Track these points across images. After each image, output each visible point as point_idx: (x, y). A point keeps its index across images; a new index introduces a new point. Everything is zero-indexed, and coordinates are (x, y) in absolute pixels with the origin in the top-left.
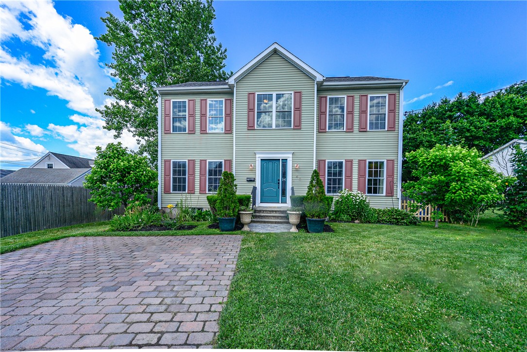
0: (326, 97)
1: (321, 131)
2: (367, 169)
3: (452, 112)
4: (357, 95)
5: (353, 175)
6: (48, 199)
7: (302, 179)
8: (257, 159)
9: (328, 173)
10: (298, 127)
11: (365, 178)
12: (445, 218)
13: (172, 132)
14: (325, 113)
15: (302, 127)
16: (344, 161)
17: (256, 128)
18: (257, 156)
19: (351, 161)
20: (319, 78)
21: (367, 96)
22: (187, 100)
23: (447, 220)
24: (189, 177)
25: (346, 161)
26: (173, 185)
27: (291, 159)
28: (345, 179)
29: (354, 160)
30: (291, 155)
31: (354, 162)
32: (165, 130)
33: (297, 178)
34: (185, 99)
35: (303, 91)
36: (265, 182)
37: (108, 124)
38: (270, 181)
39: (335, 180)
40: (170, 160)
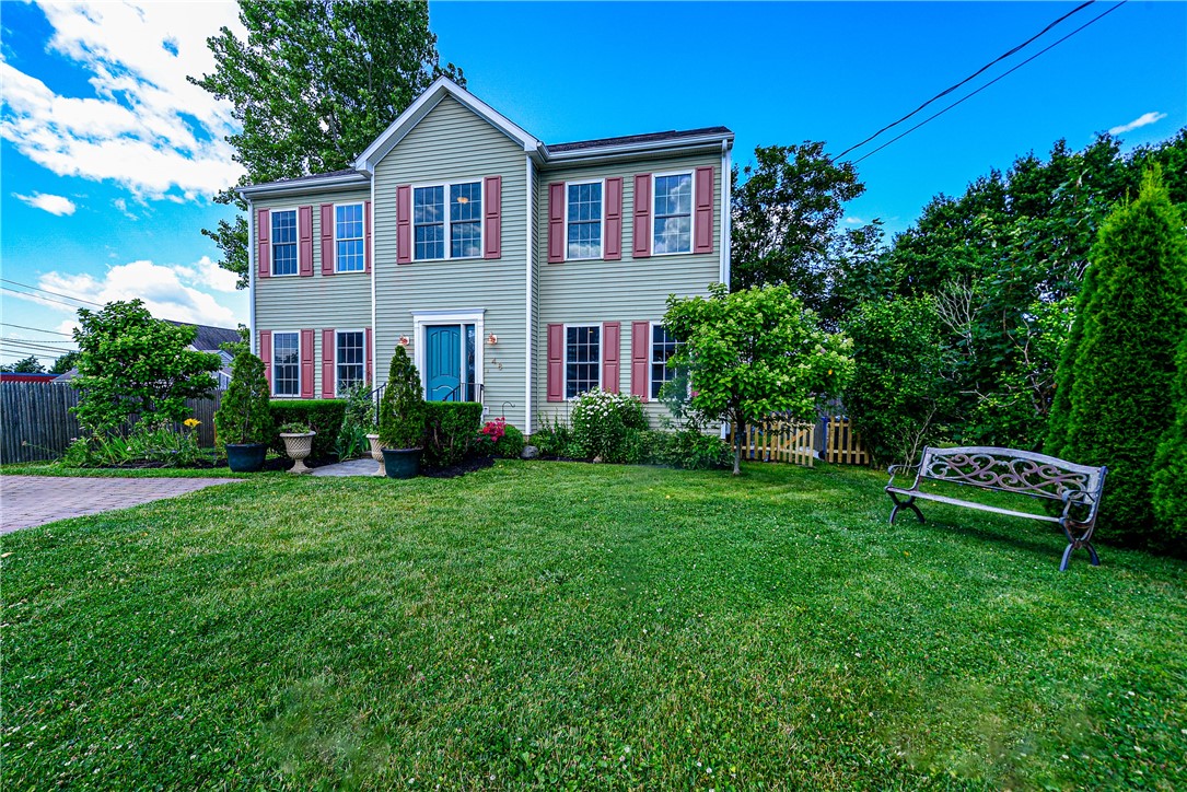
0: (562, 185)
1: (553, 260)
2: (651, 344)
3: (1035, 192)
4: (628, 175)
5: (622, 357)
6: (25, 409)
7: (504, 366)
8: (416, 325)
9: (569, 353)
10: (494, 253)
11: (646, 362)
12: (862, 457)
13: (271, 275)
14: (560, 220)
15: (503, 254)
16: (601, 325)
17: (412, 260)
18: (416, 318)
19: (617, 326)
20: (531, 145)
21: (648, 176)
22: (297, 210)
23: (867, 462)
24: (303, 364)
25: (606, 326)
26: (276, 382)
27: (481, 323)
28: (605, 365)
29: (622, 323)
30: (480, 316)
31: (622, 328)
32: (260, 272)
33: (493, 365)
34: (293, 207)
35: (502, 175)
36: (434, 374)
37: (230, 258)
38: (445, 371)
39: (583, 368)
40: (270, 331)
